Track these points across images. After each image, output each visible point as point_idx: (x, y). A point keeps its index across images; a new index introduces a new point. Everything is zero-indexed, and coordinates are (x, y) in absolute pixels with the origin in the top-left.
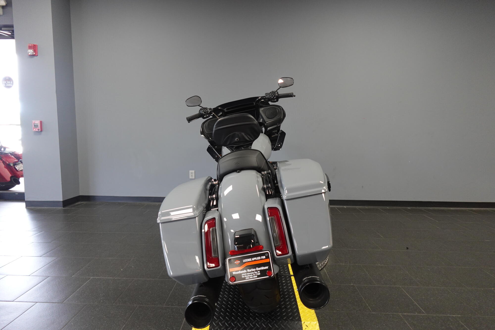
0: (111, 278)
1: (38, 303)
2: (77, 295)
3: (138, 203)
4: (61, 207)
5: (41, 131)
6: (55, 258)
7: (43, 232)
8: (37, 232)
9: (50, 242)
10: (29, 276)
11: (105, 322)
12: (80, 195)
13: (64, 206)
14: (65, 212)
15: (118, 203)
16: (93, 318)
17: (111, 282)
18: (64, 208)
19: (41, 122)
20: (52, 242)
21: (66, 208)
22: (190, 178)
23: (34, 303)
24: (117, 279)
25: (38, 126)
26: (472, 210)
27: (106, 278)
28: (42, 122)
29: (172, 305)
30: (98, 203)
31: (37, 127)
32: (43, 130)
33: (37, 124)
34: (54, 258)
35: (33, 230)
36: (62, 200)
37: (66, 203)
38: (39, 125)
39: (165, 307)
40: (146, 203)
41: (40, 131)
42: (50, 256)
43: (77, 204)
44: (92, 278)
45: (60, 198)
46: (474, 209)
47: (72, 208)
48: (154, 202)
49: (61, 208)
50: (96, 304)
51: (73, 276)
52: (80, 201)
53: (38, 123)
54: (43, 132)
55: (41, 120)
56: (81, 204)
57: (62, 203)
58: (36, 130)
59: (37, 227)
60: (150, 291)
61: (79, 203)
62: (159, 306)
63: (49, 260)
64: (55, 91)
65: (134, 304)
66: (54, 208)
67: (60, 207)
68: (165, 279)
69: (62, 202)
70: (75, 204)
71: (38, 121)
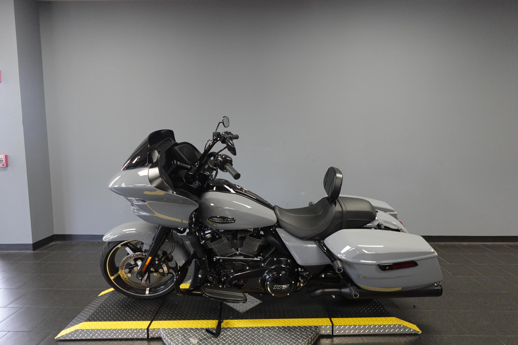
4: (31, 250)
5: (7, 166)
12: (55, 234)
13: (34, 250)
14: (35, 255)
18: (34, 252)
19: (6, 157)
21: (37, 252)
25: (3, 161)
28: (8, 157)
30: (75, 242)
31: (1, 162)
32: (8, 165)
33: (1, 159)
36: (31, 243)
37: (37, 246)
38: (4, 159)
41: (5, 166)
45: (30, 241)
47: (44, 252)
49: (30, 252)
52: (55, 241)
53: (3, 158)
54: (8, 167)
55: (6, 154)
56: (57, 244)
57: (31, 247)
58: (1, 165)
61: (54, 243)
64: (22, 121)
66: (23, 251)
67: (30, 250)
69: (32, 245)
70: (48, 245)
71: (3, 156)
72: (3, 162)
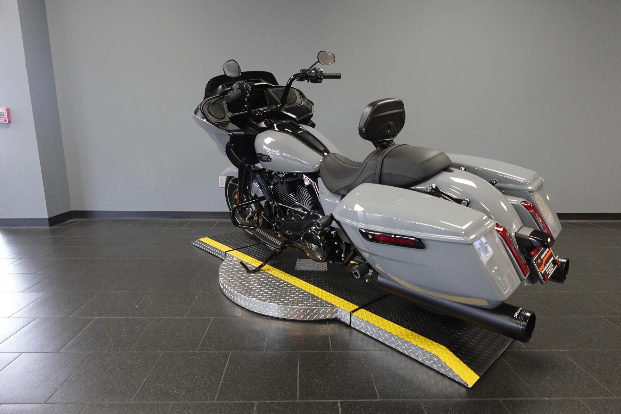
0: (123, 317)
1: (23, 354)
2: (77, 341)
3: (152, 219)
4: (48, 226)
5: (10, 122)
6: (44, 293)
7: (24, 259)
8: (16, 260)
9: (35, 273)
10: (9, 318)
11: (120, 375)
12: (72, 210)
13: (51, 225)
14: (53, 232)
15: (124, 220)
16: (102, 370)
17: (124, 323)
18: (51, 228)
19: (8, 110)
20: (38, 272)
21: (54, 228)
22: (220, 186)
23: (19, 354)
24: (131, 319)
25: (4, 115)
26: (570, 223)
27: (116, 317)
28: (10, 110)
29: (208, 350)
30: (98, 220)
31: (2, 117)
33: (2, 113)
34: (42, 294)
35: (9, 257)
36: (47, 217)
37: (54, 221)
38: (6, 113)
39: (198, 353)
40: (163, 219)
41: (7, 122)
42: (37, 291)
43: (68, 221)
44: (96, 318)
45: (44, 214)
46: (572, 221)
47: (63, 228)
48: (173, 218)
49: (47, 227)
50: (106, 352)
51: (70, 317)
52: (73, 219)
53: (4, 111)
54: (12, 125)
55: (8, 107)
56: (76, 222)
57: (47, 222)
58: (2, 121)
59: (15, 253)
60: (177, 333)
61: (72, 220)
62: (191, 352)
63: (35, 296)
64: (25, 65)
65: (157, 350)
66: (37, 227)
67: (45, 226)
68: (195, 317)
69: (47, 220)
70: (66, 222)
71: (3, 109)
72: (5, 117)
